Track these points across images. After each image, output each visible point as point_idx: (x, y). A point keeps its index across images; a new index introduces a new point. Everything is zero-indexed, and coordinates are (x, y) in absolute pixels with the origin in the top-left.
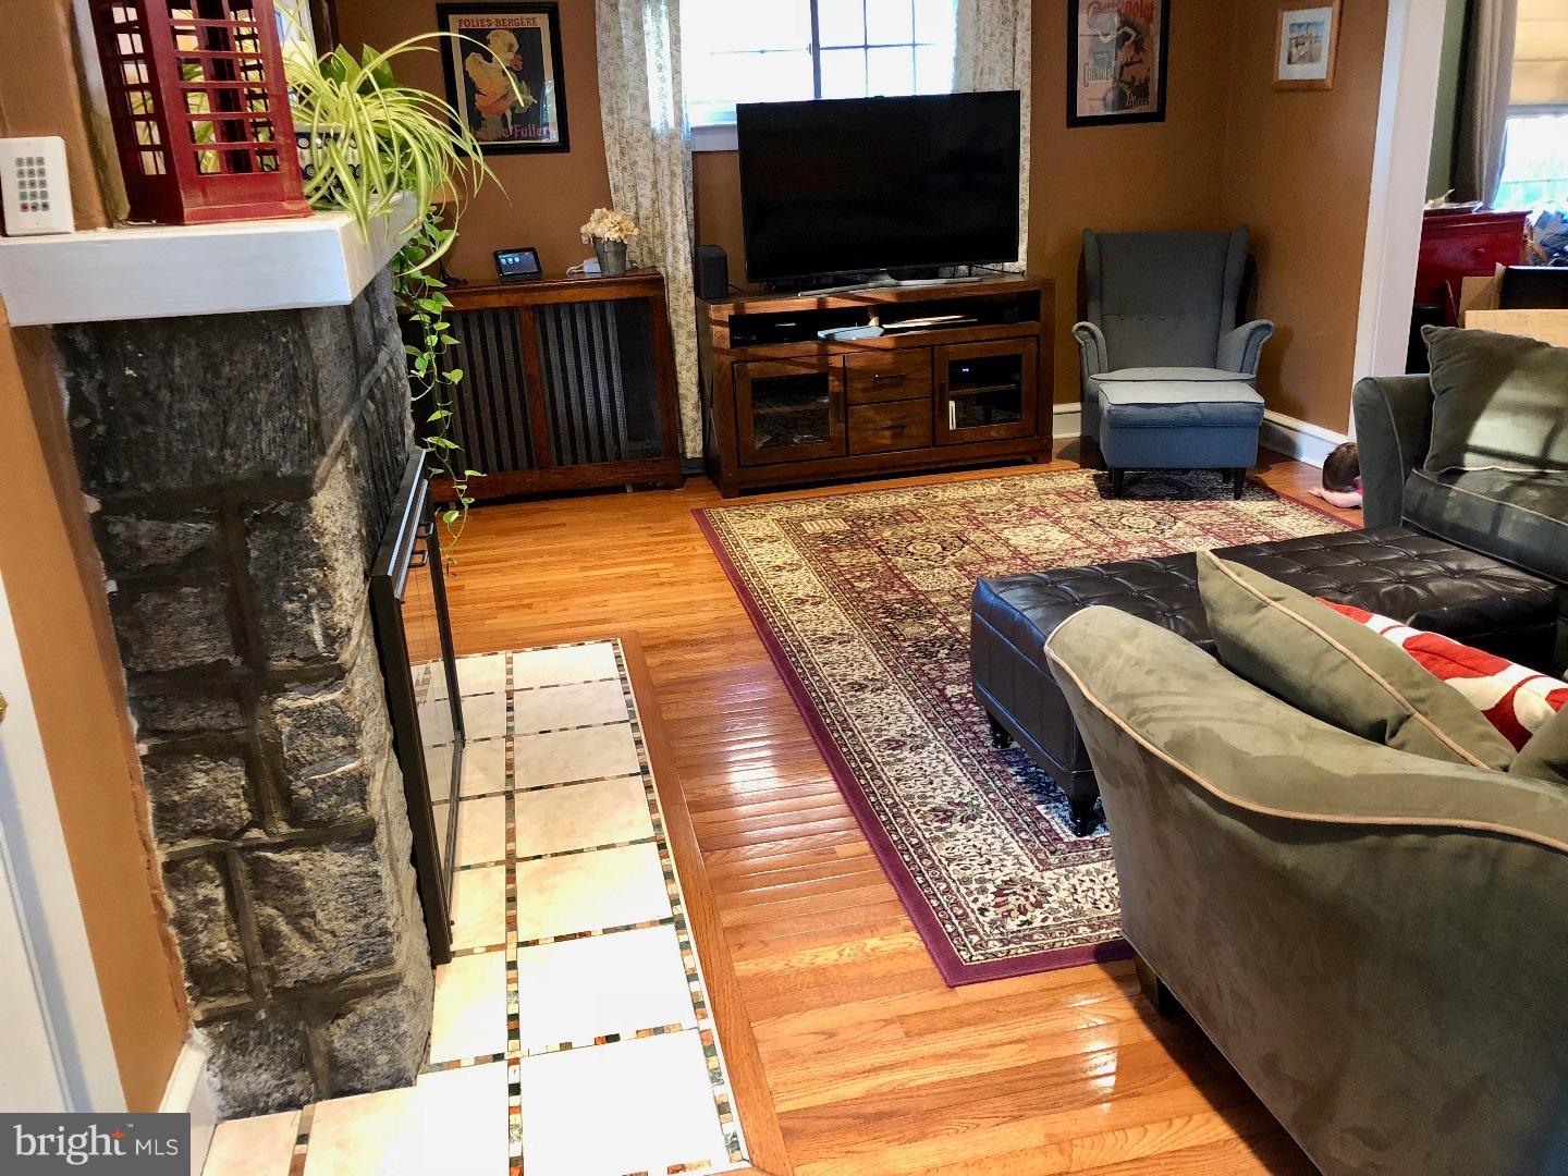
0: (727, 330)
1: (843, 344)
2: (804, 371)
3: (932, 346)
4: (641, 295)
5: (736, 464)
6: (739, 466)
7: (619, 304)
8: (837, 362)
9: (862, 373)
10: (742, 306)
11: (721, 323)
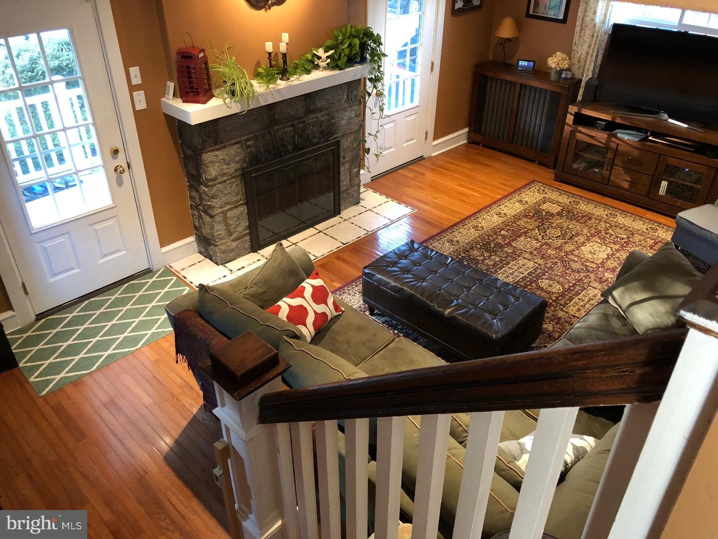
0: (573, 117)
1: (619, 139)
2: (598, 144)
3: (660, 155)
4: (559, 91)
5: (562, 170)
6: (563, 171)
7: (553, 92)
8: (613, 146)
9: (623, 154)
10: (581, 110)
11: (571, 114)
